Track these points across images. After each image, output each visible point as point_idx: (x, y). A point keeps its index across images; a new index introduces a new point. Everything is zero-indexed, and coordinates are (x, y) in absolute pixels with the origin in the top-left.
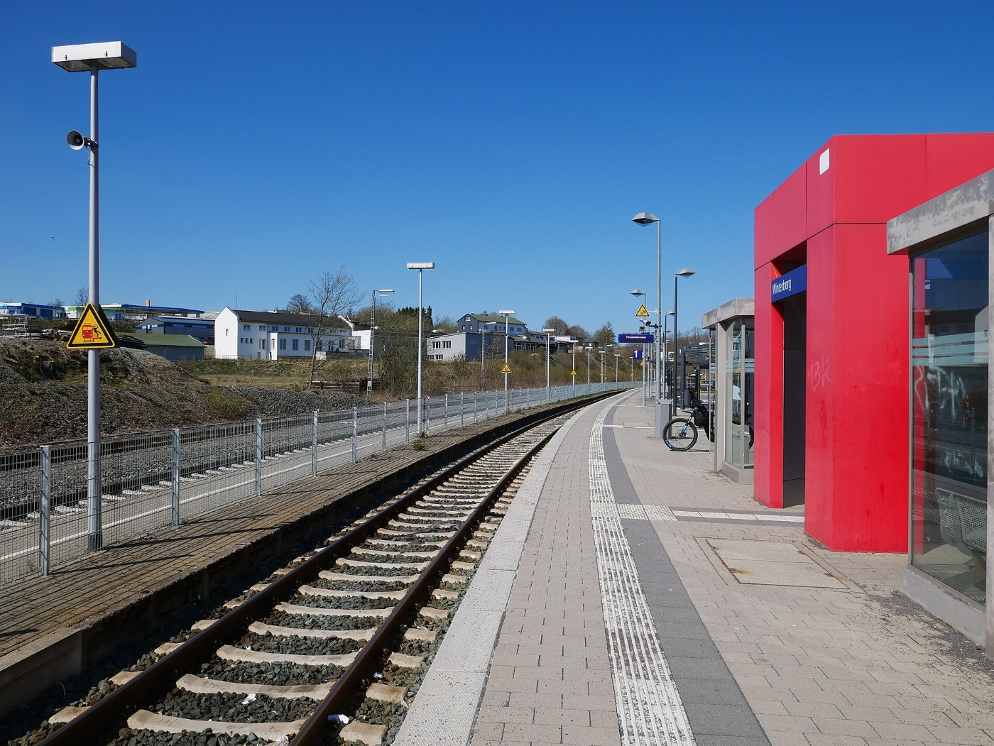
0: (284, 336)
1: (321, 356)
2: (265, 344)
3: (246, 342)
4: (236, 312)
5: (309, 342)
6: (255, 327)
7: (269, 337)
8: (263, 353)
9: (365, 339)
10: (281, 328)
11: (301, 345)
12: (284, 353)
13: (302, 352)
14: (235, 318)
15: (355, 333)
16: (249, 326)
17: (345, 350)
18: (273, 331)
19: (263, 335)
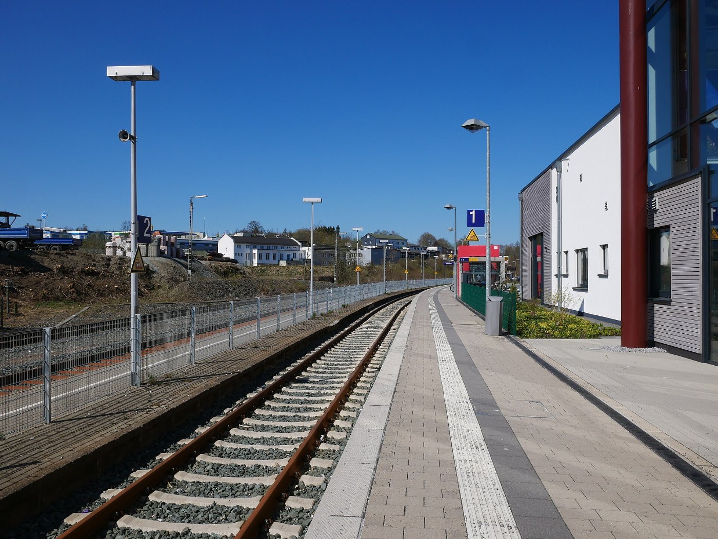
0: (261, 251)
1: (283, 263)
2: (249, 256)
3: (239, 255)
4: (233, 237)
5: (275, 254)
6: (243, 246)
7: (252, 252)
8: (248, 261)
9: (308, 252)
10: (259, 246)
11: (271, 257)
12: (261, 262)
13: (271, 261)
14: (232, 241)
15: (302, 249)
16: (240, 246)
17: (297, 259)
18: (255, 248)
19: (248, 251)
